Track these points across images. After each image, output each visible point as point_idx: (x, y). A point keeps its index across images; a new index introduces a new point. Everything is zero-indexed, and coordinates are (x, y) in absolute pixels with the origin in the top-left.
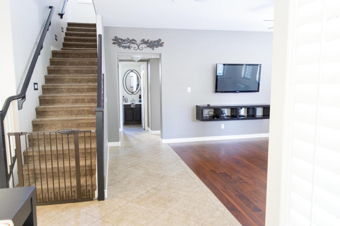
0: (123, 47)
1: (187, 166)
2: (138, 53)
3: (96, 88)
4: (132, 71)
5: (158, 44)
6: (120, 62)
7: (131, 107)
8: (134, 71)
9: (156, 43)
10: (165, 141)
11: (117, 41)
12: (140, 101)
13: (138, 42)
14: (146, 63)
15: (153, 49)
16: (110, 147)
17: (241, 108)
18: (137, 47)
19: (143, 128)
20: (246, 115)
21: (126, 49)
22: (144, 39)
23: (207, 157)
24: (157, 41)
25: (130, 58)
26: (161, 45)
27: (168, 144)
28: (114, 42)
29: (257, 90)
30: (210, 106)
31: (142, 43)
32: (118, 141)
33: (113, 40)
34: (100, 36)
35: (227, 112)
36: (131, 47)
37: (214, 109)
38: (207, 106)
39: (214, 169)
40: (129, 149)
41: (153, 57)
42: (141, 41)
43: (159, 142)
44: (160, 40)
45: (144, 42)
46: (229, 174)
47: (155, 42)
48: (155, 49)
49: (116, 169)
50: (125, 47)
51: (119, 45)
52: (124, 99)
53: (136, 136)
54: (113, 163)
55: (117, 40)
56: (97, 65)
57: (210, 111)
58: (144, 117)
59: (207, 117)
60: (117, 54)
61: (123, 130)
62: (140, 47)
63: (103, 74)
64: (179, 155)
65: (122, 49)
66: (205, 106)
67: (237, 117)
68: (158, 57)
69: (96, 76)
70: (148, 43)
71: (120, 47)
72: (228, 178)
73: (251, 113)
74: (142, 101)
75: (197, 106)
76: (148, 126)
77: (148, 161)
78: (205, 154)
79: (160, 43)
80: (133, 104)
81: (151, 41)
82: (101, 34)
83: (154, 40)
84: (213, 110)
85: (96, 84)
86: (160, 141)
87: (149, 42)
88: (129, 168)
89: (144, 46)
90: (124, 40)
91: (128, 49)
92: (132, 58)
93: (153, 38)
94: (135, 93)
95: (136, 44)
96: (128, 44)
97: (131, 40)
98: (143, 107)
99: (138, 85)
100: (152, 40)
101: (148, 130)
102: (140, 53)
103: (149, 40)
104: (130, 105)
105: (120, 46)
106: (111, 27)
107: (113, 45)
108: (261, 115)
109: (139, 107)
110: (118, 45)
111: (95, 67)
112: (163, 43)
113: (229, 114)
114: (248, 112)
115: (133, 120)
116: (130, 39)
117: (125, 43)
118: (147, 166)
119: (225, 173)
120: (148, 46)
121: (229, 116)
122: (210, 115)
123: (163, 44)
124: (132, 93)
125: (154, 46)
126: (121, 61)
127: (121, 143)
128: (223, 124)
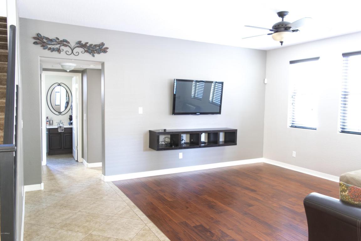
0: (50, 49)
1: (147, 217)
2: (72, 59)
3: (4, 106)
4: (59, 85)
5: (100, 49)
6: (44, 72)
7: (58, 131)
8: (62, 85)
9: (98, 48)
10: (109, 179)
11: (40, 41)
12: (71, 124)
13: (73, 44)
14: (80, 74)
15: (94, 56)
16: (26, 192)
17: (202, 133)
18: (70, 51)
19: (75, 159)
20: (207, 141)
21: (54, 52)
22: (81, 41)
23: (169, 200)
24: (99, 46)
25: (59, 67)
26: (105, 51)
27: (113, 182)
28: (36, 42)
29: (219, 112)
30: (167, 131)
31: (78, 47)
32: (40, 183)
33: (34, 38)
34: (13, 28)
35: (185, 139)
36: (61, 50)
37: (171, 135)
38: (163, 131)
39: (184, 220)
40: (56, 194)
41: (92, 67)
42: (76, 44)
43: (100, 180)
44: (103, 44)
45: (80, 45)
46: (208, 227)
47: (96, 46)
48: (96, 55)
49: (38, 235)
50: (53, 50)
51: (43, 46)
52: (47, 121)
53: (66, 172)
54: (33, 222)
55: (40, 39)
56: (7, 72)
57: (166, 137)
58: (76, 145)
59: (163, 144)
60: (39, 58)
61: (47, 163)
62: (75, 51)
63: (17, 86)
64: (132, 200)
65: (47, 52)
66: (161, 131)
67: (198, 145)
68: (100, 67)
69: (5, 88)
70: (86, 47)
71: (44, 49)
72: (208, 234)
73: (212, 139)
74: (73, 124)
75: (150, 132)
76: (83, 157)
77: (89, 213)
78: (165, 195)
79: (103, 48)
80: (60, 127)
81: (91, 45)
82: (15, 25)
83: (94, 43)
84: (169, 136)
85: (4, 101)
86: (102, 178)
87: (88, 45)
88: (60, 231)
89: (80, 50)
90: (51, 40)
91: (56, 52)
92: (62, 66)
93: (93, 41)
94: (63, 113)
95: (70, 47)
96: (58, 46)
97: (61, 41)
98: (74, 132)
99: (67, 103)
100: (92, 43)
101: (82, 163)
102: (74, 60)
103: (87, 43)
104: (57, 129)
105: (45, 47)
106: (31, 19)
107: (34, 45)
108: (223, 141)
109: (69, 132)
110: (41, 46)
111: (4, 76)
112: (107, 48)
113: (188, 141)
114: (209, 137)
115: (61, 148)
116: (61, 39)
117: (53, 43)
118: (88, 223)
119: (201, 226)
120: (85, 51)
121: (188, 143)
122: (166, 142)
123: (107, 50)
124: (59, 112)
125: (95, 51)
126: (45, 70)
127: (44, 185)
128: (181, 152)
